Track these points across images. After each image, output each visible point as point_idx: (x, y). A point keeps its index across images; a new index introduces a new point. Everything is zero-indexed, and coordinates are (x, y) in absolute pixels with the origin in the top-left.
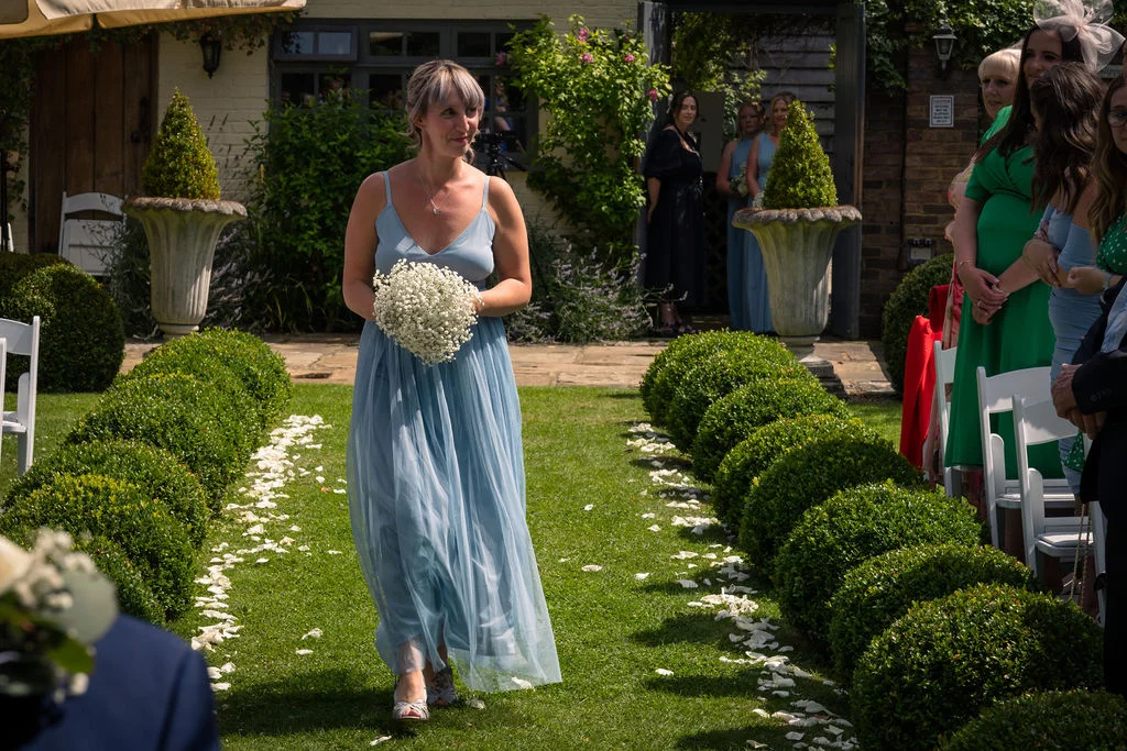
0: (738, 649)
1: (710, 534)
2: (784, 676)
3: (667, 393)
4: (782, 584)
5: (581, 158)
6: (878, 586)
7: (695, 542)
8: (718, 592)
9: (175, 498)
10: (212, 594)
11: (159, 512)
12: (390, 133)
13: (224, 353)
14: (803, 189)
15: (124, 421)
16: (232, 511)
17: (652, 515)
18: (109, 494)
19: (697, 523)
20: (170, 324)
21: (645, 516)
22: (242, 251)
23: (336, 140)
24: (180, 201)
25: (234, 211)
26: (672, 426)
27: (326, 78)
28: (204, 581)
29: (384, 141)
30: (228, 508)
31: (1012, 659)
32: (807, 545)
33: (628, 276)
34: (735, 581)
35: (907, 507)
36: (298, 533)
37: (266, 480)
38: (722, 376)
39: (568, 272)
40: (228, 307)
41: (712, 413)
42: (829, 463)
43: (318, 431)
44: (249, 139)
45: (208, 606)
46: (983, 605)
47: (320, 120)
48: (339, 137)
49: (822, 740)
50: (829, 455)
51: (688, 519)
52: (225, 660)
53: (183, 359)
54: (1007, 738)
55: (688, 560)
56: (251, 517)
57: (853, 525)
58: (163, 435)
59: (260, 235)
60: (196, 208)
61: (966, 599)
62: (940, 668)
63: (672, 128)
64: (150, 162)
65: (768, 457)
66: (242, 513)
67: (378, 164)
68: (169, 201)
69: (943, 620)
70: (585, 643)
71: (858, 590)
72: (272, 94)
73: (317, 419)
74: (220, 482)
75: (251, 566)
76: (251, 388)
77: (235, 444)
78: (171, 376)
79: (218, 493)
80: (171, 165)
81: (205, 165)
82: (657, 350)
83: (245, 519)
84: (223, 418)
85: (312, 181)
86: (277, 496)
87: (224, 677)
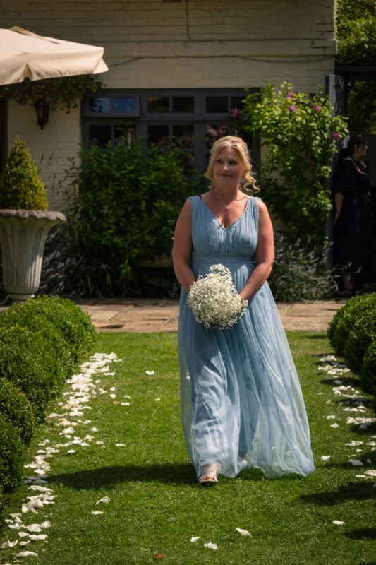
1: (372, 429)
3: (344, 334)
5: (289, 178)
7: (362, 434)
9: (12, 410)
10: (37, 474)
12: (162, 164)
13: (49, 312)
16: (53, 418)
17: (333, 417)
19: (364, 422)
20: (15, 294)
21: (329, 417)
22: (65, 244)
23: (126, 169)
24: (20, 212)
25: (57, 218)
26: (348, 357)
27: (118, 128)
28: (33, 466)
29: (157, 169)
30: (51, 416)
33: (321, 257)
36: (96, 433)
37: (77, 397)
39: (281, 255)
40: (56, 282)
41: (372, 348)
43: (113, 363)
44: (68, 170)
45: (34, 482)
47: (115, 157)
48: (128, 167)
51: (357, 419)
52: (44, 519)
53: (21, 317)
55: (356, 447)
56: (66, 422)
59: (76, 235)
60: (32, 217)
63: (349, 159)
66: (59, 420)
67: (154, 185)
68: (13, 212)
70: (286, 504)
72: (83, 139)
73: (112, 356)
74: (44, 399)
75: (64, 456)
76: (68, 335)
77: (55, 373)
78: (12, 328)
79: (43, 406)
80: (14, 187)
81: (37, 188)
82: (339, 306)
83: (61, 424)
84: (47, 356)
85: (110, 197)
86: (84, 407)
87: (43, 531)
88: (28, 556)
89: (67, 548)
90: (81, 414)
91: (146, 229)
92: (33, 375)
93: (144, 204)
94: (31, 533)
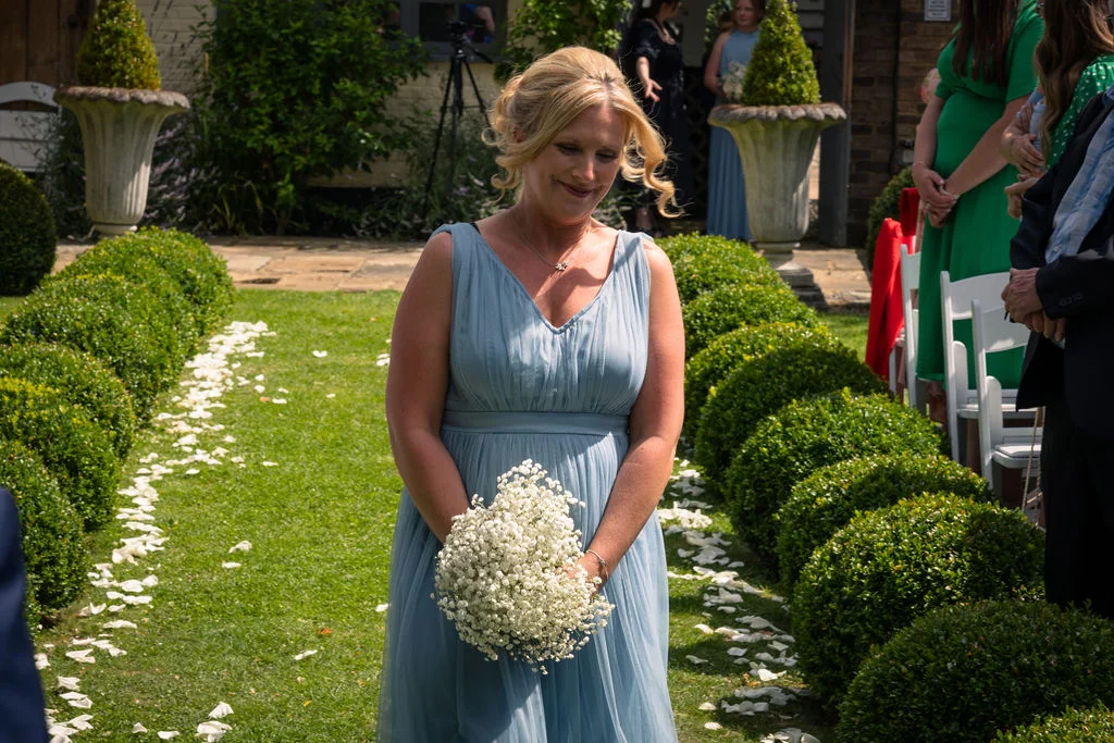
0: (686, 565)
2: (732, 592)
4: (733, 497)
6: (827, 497)
8: (671, 507)
9: (99, 404)
10: (137, 506)
11: (79, 417)
12: (347, 20)
13: (160, 254)
14: (783, 85)
15: (47, 324)
16: (164, 421)
18: (26, 399)
20: (104, 224)
22: (187, 147)
23: (289, 27)
24: (116, 91)
25: (175, 103)
28: (129, 492)
29: (340, 29)
30: (160, 418)
31: (955, 570)
32: (759, 456)
34: (689, 496)
35: (864, 417)
36: (233, 444)
37: (202, 389)
38: (688, 282)
40: (171, 206)
42: (789, 372)
43: (262, 338)
44: (195, 25)
45: (133, 517)
46: (927, 514)
48: (292, 24)
49: (765, 656)
50: (789, 363)
52: (147, 573)
53: (115, 259)
54: (938, 647)
56: (183, 427)
57: (807, 436)
58: (89, 338)
59: (206, 129)
60: (134, 100)
61: (910, 508)
62: (880, 579)
64: (84, 48)
65: (727, 365)
66: (174, 423)
67: (334, 54)
68: (104, 91)
69: (886, 529)
71: (806, 502)
73: (261, 326)
74: (149, 389)
75: (181, 478)
76: (189, 291)
77: (168, 350)
78: (101, 277)
79: (148, 401)
80: (107, 52)
81: (144, 53)
83: (176, 429)
84: (155, 323)
85: (262, 71)
86: (213, 405)
87: (146, 591)
88: (122, 628)
89: (183, 616)
90: (209, 415)
91: (318, 125)
92: (133, 351)
93: (317, 84)
94: (127, 594)
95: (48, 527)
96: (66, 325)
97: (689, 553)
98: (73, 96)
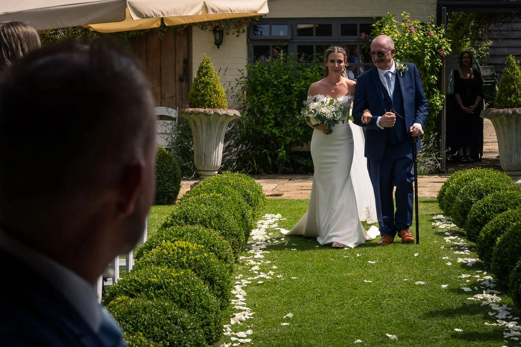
0: (493, 319)
1: (476, 266)
2: (516, 331)
3: (451, 199)
4: (513, 287)
7: (469, 270)
8: (482, 293)
9: (218, 252)
10: (237, 298)
11: (213, 258)
12: (308, 74)
13: (234, 183)
14: (515, 98)
15: (190, 217)
16: (243, 260)
17: (447, 258)
18: (189, 250)
19: (470, 261)
20: (203, 171)
21: (444, 258)
22: (236, 134)
23: (281, 78)
24: (207, 110)
25: (234, 114)
26: (454, 215)
28: (234, 292)
29: (306, 78)
30: (241, 258)
33: (429, 143)
34: (489, 288)
36: (276, 270)
37: (257, 245)
38: (479, 190)
40: (230, 162)
41: (474, 208)
43: (280, 221)
44: (238, 79)
45: (236, 304)
47: (274, 69)
48: (283, 77)
51: (465, 259)
52: (247, 329)
53: (215, 186)
55: (466, 278)
56: (252, 262)
58: (210, 223)
59: (245, 127)
60: (215, 113)
64: (192, 91)
65: (503, 228)
66: (248, 261)
68: (202, 110)
70: (420, 318)
72: (249, 56)
73: (279, 216)
74: (237, 245)
75: (255, 285)
76: (248, 200)
78: (211, 194)
80: (203, 92)
81: (220, 92)
82: (445, 179)
83: (249, 263)
85: (270, 99)
86: (264, 252)
87: (248, 337)
91: (297, 123)
92: (229, 228)
93: (295, 104)
94: (240, 338)
95: (205, 308)
96: (199, 217)
97: (494, 314)
98: (187, 113)
